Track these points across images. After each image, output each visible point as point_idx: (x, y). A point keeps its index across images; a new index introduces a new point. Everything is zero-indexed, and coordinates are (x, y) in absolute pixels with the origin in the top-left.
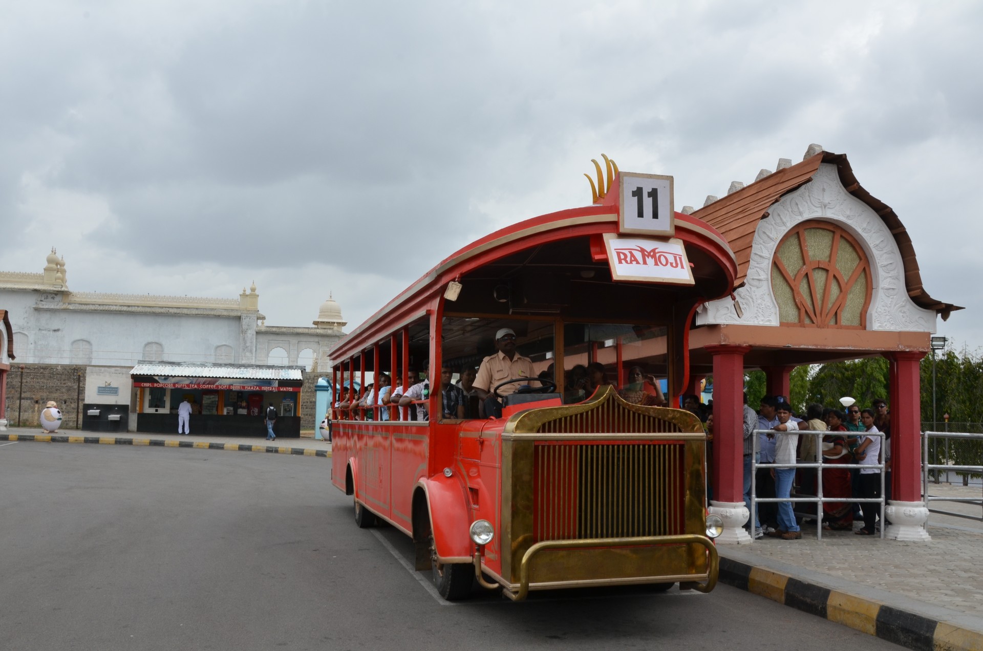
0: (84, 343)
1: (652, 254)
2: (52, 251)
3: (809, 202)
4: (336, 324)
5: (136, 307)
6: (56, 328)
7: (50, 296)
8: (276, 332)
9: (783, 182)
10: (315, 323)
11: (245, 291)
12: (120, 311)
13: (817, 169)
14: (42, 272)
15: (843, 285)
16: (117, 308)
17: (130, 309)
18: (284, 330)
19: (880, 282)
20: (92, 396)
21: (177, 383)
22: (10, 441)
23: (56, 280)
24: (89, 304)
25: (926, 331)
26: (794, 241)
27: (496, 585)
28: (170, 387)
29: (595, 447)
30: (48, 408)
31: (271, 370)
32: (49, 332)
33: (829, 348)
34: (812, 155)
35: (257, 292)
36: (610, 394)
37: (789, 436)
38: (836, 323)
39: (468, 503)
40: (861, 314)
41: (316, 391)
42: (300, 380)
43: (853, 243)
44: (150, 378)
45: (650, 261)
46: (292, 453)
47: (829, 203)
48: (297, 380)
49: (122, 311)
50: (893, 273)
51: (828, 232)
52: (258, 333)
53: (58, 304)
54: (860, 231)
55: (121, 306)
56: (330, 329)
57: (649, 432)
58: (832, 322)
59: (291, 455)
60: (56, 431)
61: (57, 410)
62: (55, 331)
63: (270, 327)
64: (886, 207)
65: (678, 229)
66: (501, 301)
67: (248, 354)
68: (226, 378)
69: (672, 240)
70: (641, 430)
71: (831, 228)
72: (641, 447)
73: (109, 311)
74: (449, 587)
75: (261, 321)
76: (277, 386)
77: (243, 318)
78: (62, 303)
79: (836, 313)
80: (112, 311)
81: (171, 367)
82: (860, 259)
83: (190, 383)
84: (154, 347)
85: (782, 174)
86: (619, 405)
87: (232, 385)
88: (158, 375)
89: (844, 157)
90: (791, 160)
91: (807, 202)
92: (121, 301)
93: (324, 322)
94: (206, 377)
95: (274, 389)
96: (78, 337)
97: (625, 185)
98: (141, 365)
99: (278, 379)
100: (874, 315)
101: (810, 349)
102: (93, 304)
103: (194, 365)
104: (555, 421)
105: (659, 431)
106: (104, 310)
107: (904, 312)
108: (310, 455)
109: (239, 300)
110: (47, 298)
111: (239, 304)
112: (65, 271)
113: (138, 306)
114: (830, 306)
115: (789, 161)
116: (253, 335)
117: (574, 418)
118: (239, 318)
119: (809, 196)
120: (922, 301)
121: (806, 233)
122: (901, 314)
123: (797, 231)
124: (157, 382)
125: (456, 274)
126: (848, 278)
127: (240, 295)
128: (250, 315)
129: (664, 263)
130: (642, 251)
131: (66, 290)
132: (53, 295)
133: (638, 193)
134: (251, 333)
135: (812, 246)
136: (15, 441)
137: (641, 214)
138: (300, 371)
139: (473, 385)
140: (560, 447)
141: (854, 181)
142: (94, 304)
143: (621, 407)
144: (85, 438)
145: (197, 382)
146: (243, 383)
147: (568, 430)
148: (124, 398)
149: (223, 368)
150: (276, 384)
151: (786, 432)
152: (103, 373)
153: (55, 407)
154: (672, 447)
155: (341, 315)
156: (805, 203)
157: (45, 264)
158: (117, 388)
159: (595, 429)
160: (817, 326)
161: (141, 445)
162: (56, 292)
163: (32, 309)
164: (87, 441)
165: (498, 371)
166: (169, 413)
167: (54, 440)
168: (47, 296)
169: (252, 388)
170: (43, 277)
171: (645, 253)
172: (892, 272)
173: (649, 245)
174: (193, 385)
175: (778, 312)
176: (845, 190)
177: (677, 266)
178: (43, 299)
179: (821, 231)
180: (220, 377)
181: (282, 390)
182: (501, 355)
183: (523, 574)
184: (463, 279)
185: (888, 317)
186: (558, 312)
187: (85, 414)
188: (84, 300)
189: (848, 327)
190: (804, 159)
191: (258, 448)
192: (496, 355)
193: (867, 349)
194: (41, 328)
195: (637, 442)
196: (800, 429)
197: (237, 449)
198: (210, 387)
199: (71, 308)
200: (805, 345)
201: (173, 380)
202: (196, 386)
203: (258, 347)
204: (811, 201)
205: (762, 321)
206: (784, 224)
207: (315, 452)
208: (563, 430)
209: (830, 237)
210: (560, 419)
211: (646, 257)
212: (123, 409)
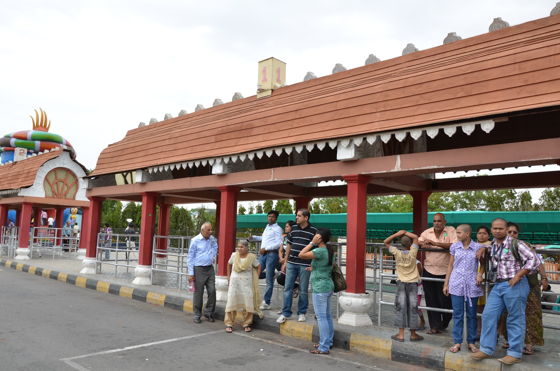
15: (68, 187)
26: (53, 173)
40: (74, 195)
43: (73, 175)
47: (66, 163)
54: (75, 172)
64: (83, 166)
71: (66, 170)
79: (65, 195)
82: (75, 179)
91: (58, 162)
100: (78, 196)
114: (64, 192)
121: (58, 171)
123: (54, 170)
126: (70, 185)
135: (60, 175)
160: (58, 198)
175: (45, 193)
179: (62, 171)
185: (81, 197)
189: (69, 199)
205: (39, 196)
206: (50, 168)
209: (66, 173)
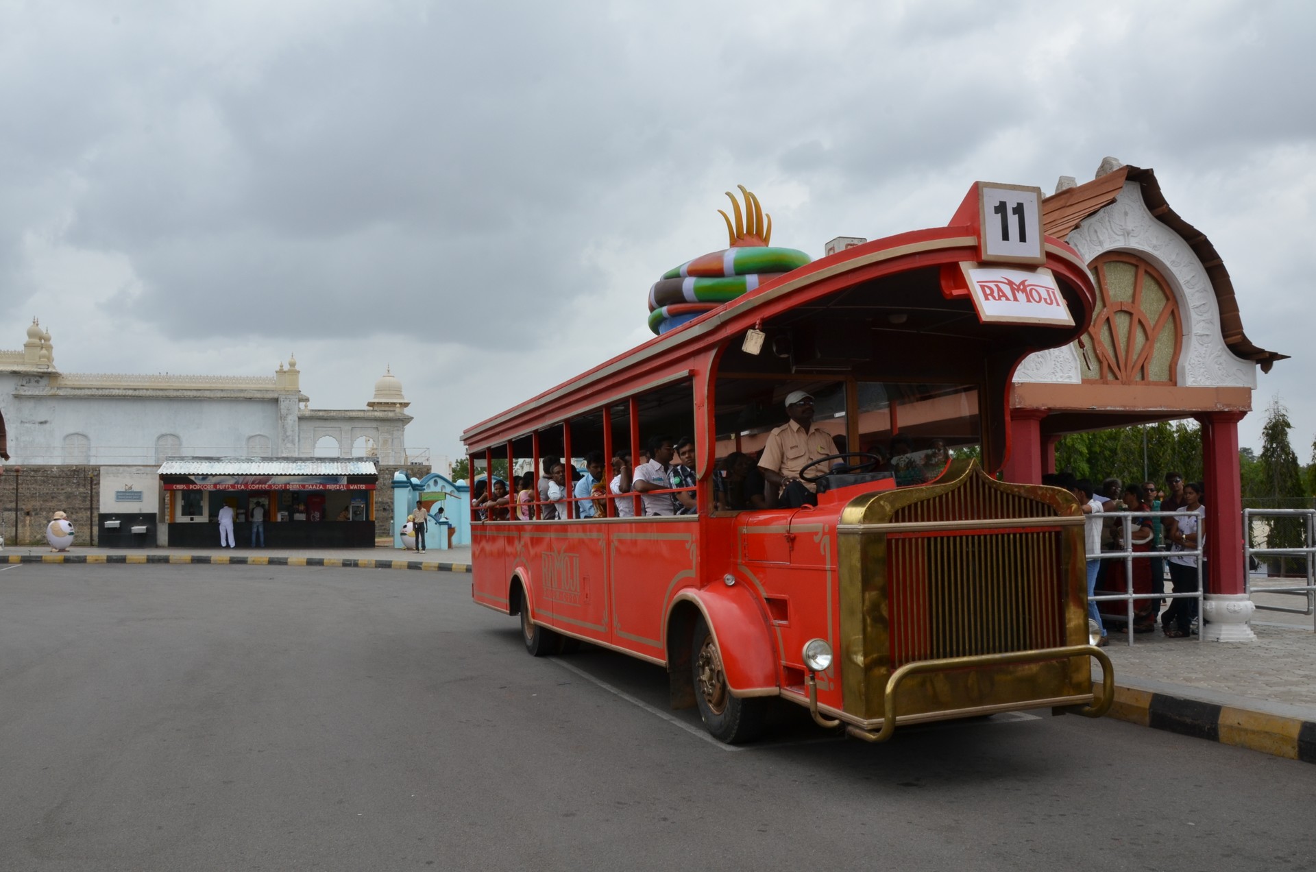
0: (80, 437)
1: (1022, 287)
2: (34, 322)
3: (1109, 228)
4: (398, 405)
5: (145, 391)
6: (43, 420)
7: (33, 380)
8: (323, 416)
9: (1071, 205)
10: (370, 404)
11: (282, 366)
12: (124, 396)
13: (1121, 187)
14: (21, 348)
15: (1149, 332)
16: (121, 392)
17: (137, 393)
18: (333, 414)
19: (1193, 327)
20: (108, 504)
21: (219, 484)
22: (11, 563)
23: (40, 358)
24: (84, 388)
25: (1246, 386)
27: (836, 722)
28: (211, 488)
29: (958, 539)
30: (55, 520)
31: (336, 464)
32: (34, 425)
33: (1139, 409)
34: (1109, 172)
35: (297, 368)
36: (973, 470)
37: (1093, 520)
38: (1143, 378)
39: (765, 617)
40: (1170, 367)
41: (393, 488)
42: (375, 474)
43: (1160, 279)
44: (184, 479)
45: (1020, 296)
46: (376, 567)
47: (1133, 230)
48: (370, 474)
49: (127, 396)
50: (1207, 316)
51: (1130, 266)
52: (301, 419)
53: (43, 390)
54: (1168, 264)
55: (125, 389)
56: (391, 411)
57: (1020, 516)
58: (1138, 378)
59: (376, 569)
60: (67, 549)
61: (68, 522)
62: (41, 423)
63: (316, 410)
64: (1199, 234)
65: (1050, 255)
66: (782, 356)
67: (289, 445)
68: (281, 475)
69: (1040, 270)
70: (1011, 515)
71: (1133, 261)
72: (1012, 536)
73: (110, 396)
74: (736, 727)
75: (304, 403)
76: (346, 483)
77: (282, 400)
78: (49, 388)
79: (1143, 367)
80: (113, 396)
81: (208, 463)
82: (1168, 299)
83: (235, 483)
84: (170, 440)
85: (1068, 195)
86: (984, 484)
87: (289, 484)
88: (194, 474)
89: (1151, 172)
90: (1074, 178)
91: (1107, 230)
92: (124, 384)
93: (381, 403)
94: (255, 475)
95: (342, 487)
96: (72, 431)
97: (985, 199)
98: (170, 462)
99: (347, 474)
100: (1188, 367)
101: (1118, 411)
102: (88, 388)
103: (237, 460)
104: (910, 507)
105: (1032, 516)
106: (103, 396)
107: (1221, 364)
108: (400, 567)
109: (275, 378)
110: (29, 381)
111: (275, 384)
112: (52, 347)
113: (147, 389)
114: (1135, 357)
115: (1072, 179)
116: (294, 421)
117: (931, 502)
118: (276, 401)
119: (1109, 222)
120: (1242, 349)
121: (1105, 267)
122: (1218, 366)
123: (1094, 266)
124: (193, 483)
125: (756, 319)
126: (1154, 323)
127: (276, 372)
128: (290, 397)
129: (1037, 299)
130: (1010, 283)
131: (54, 371)
132: (38, 378)
133: (1001, 208)
134: (292, 420)
135: (1113, 283)
136: (17, 563)
137: (1005, 236)
138: (372, 464)
139: (759, 464)
140: (917, 539)
141: (1163, 202)
142: (91, 388)
143: (987, 486)
144: (108, 556)
145: (245, 481)
146: (303, 480)
147: (926, 518)
148: (150, 504)
149: (275, 463)
150: (345, 481)
151: (1090, 514)
152: (121, 473)
153: (64, 519)
154: (1047, 535)
155: (403, 393)
156: (1105, 230)
157: (26, 339)
158: (140, 492)
159: (957, 516)
160: (1122, 382)
161: (181, 564)
162: (40, 374)
163: (11, 396)
164: (110, 560)
165: (791, 448)
166: (208, 521)
167: (67, 560)
168: (30, 380)
169: (314, 487)
170: (23, 355)
171: (1014, 286)
172: (1205, 315)
173: (1017, 276)
174: (239, 486)
175: (1079, 366)
176: (1150, 214)
177: (1051, 303)
178: (24, 383)
179: (1121, 265)
180: (273, 475)
181: (352, 488)
182: (794, 425)
183: (888, 707)
184: (766, 326)
185: (1202, 370)
186: (849, 369)
187: (101, 525)
188: (77, 384)
189: (1156, 384)
190: (1096, 176)
191: (332, 561)
192: (786, 425)
193: (1181, 409)
194: (23, 420)
195: (1007, 531)
196: (1105, 511)
197: (305, 564)
198: (261, 487)
199: (61, 394)
200: (1111, 407)
201: (214, 480)
202: (243, 487)
203: (301, 436)
204: (1111, 228)
205: (1061, 377)
207: (406, 564)
208: (919, 518)
209: (1133, 273)
210: (916, 504)
211: (1016, 292)
212: (149, 519)
